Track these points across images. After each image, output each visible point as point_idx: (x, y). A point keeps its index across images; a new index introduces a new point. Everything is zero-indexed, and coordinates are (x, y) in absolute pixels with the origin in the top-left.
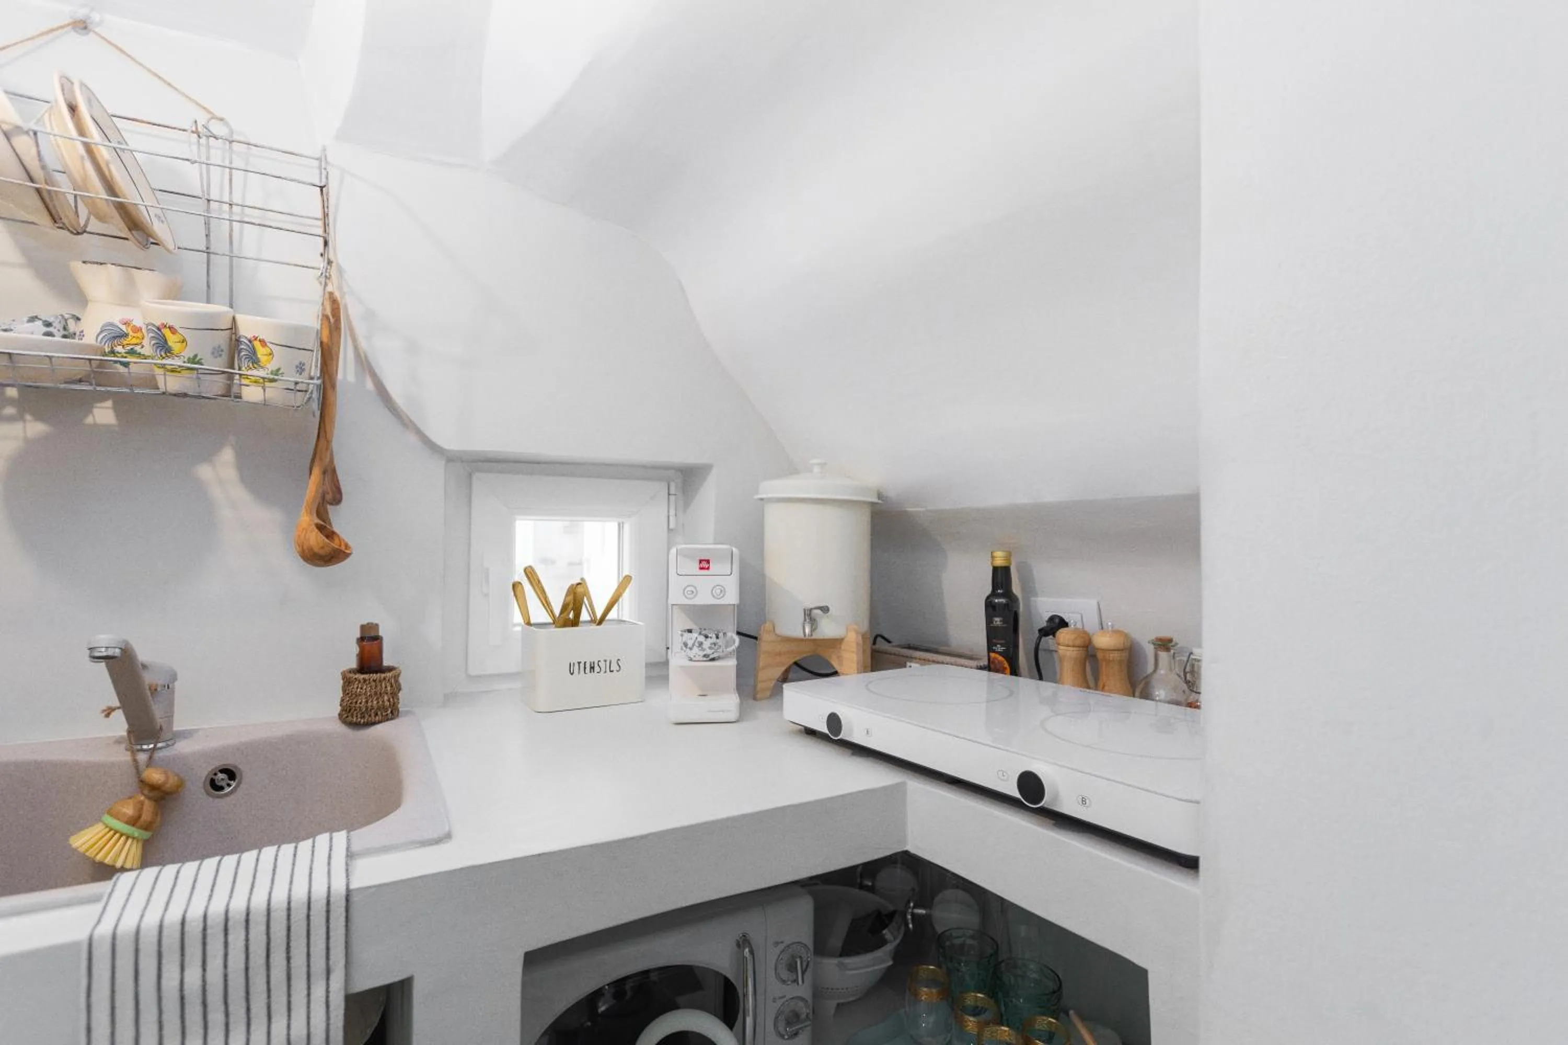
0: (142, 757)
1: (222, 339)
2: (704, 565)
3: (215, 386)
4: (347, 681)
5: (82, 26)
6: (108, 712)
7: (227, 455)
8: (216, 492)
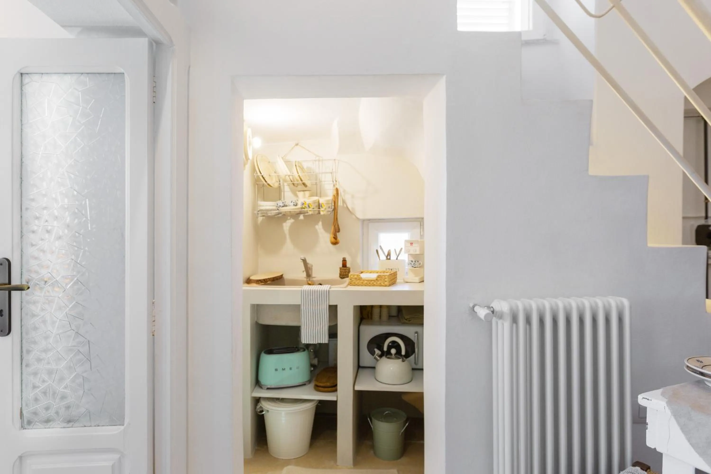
0: (308, 280)
1: (317, 204)
2: (412, 244)
3: (317, 212)
4: (340, 269)
5: (297, 145)
6: (303, 271)
7: (320, 223)
8: (319, 230)
